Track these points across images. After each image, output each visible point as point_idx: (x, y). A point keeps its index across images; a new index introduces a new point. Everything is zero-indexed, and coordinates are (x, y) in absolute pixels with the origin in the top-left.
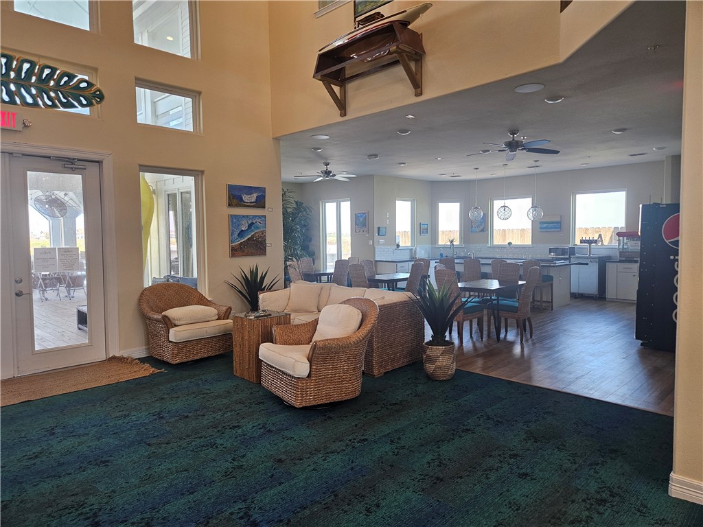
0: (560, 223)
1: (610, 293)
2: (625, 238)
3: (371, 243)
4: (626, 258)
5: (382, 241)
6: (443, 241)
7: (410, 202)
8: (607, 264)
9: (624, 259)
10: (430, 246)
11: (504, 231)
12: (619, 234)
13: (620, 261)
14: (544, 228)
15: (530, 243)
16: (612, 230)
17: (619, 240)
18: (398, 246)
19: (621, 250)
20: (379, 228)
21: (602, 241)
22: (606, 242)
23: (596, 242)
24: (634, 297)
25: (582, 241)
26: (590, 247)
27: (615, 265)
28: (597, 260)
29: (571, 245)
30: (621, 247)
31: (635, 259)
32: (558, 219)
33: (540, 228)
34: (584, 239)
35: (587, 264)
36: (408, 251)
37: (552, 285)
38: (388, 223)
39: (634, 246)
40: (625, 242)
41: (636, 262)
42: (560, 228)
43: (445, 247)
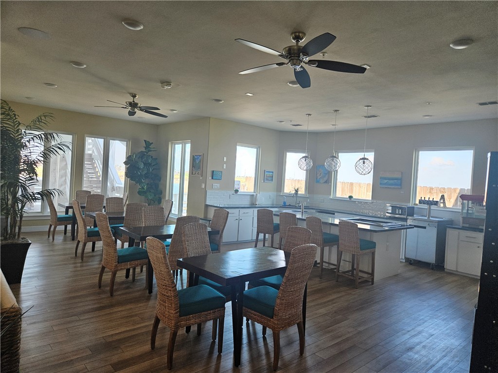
0: (401, 179)
1: (450, 264)
2: (470, 202)
3: (203, 186)
4: (470, 225)
5: (216, 185)
6: (288, 189)
7: (256, 149)
8: (448, 229)
9: (467, 225)
10: (275, 193)
11: (352, 184)
12: (463, 197)
13: (463, 228)
14: (385, 184)
15: (371, 199)
16: (458, 191)
17: (463, 204)
18: (237, 191)
19: (465, 215)
20: (213, 172)
21: (444, 203)
22: (450, 204)
23: (436, 203)
24: (477, 272)
25: (421, 202)
26: (430, 208)
27: (456, 232)
28: (436, 224)
29: (411, 205)
30: (465, 211)
31: (480, 227)
32: (398, 176)
33: (381, 184)
34: (423, 199)
35: (425, 228)
36: (249, 197)
37: (373, 254)
38: (225, 168)
39: (480, 212)
40: (470, 206)
41: (481, 231)
42: (401, 185)
43: (289, 196)
